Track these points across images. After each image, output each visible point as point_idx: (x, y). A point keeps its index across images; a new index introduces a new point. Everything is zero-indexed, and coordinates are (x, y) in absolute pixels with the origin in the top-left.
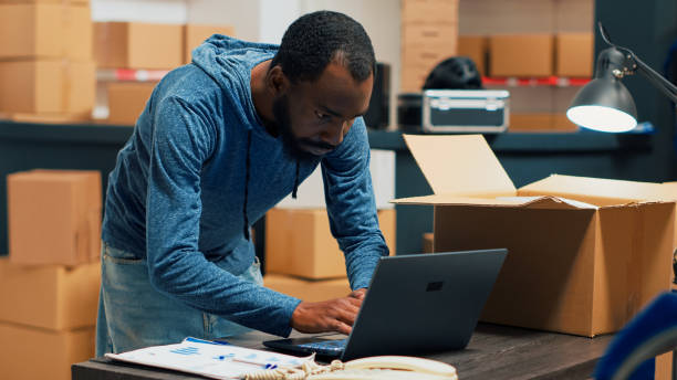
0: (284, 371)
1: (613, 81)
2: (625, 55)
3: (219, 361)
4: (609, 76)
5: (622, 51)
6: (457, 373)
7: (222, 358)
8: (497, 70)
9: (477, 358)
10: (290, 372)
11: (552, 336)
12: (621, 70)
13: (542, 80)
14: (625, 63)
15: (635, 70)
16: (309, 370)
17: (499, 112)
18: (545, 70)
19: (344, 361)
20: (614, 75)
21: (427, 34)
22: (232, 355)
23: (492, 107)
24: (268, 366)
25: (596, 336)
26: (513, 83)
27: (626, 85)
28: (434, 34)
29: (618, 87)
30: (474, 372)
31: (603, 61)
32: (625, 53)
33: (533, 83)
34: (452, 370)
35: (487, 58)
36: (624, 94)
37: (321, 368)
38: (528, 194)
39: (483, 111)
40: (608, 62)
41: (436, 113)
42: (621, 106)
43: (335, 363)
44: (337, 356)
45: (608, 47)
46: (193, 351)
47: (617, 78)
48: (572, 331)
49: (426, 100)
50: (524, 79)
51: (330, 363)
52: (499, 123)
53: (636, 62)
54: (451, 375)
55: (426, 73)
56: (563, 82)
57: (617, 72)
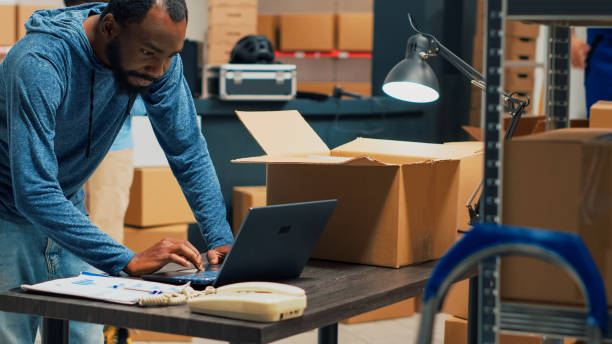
0: (170, 295)
1: (420, 61)
2: (430, 40)
3: (113, 290)
4: (416, 57)
5: (427, 37)
6: (306, 294)
7: (115, 287)
8: (286, 45)
9: (318, 284)
10: (174, 296)
11: (372, 268)
12: (426, 52)
13: (324, 53)
14: (429, 46)
15: (437, 53)
16: (188, 293)
17: (288, 83)
18: (328, 45)
19: (216, 287)
20: (420, 56)
21: (231, 15)
22: (122, 285)
23: (280, 78)
24: (155, 292)
25: (401, 267)
26: (300, 55)
27: (430, 65)
28: (238, 15)
29: (423, 67)
30: (316, 295)
31: (412, 45)
32: (429, 39)
33: (317, 56)
34: (302, 292)
35: (278, 34)
36: (429, 72)
37: (197, 292)
38: (341, 154)
39: (273, 81)
40: (416, 46)
41: (230, 82)
42: (426, 82)
43: (208, 288)
44: (210, 284)
45: (416, 33)
46: (89, 282)
47: (423, 59)
48: (382, 264)
49: (222, 72)
50: (309, 53)
51: (204, 289)
52: (288, 92)
53: (439, 46)
54: (301, 295)
55: (230, 48)
56: (343, 55)
57: (423, 54)
